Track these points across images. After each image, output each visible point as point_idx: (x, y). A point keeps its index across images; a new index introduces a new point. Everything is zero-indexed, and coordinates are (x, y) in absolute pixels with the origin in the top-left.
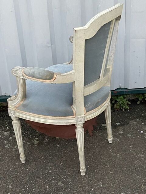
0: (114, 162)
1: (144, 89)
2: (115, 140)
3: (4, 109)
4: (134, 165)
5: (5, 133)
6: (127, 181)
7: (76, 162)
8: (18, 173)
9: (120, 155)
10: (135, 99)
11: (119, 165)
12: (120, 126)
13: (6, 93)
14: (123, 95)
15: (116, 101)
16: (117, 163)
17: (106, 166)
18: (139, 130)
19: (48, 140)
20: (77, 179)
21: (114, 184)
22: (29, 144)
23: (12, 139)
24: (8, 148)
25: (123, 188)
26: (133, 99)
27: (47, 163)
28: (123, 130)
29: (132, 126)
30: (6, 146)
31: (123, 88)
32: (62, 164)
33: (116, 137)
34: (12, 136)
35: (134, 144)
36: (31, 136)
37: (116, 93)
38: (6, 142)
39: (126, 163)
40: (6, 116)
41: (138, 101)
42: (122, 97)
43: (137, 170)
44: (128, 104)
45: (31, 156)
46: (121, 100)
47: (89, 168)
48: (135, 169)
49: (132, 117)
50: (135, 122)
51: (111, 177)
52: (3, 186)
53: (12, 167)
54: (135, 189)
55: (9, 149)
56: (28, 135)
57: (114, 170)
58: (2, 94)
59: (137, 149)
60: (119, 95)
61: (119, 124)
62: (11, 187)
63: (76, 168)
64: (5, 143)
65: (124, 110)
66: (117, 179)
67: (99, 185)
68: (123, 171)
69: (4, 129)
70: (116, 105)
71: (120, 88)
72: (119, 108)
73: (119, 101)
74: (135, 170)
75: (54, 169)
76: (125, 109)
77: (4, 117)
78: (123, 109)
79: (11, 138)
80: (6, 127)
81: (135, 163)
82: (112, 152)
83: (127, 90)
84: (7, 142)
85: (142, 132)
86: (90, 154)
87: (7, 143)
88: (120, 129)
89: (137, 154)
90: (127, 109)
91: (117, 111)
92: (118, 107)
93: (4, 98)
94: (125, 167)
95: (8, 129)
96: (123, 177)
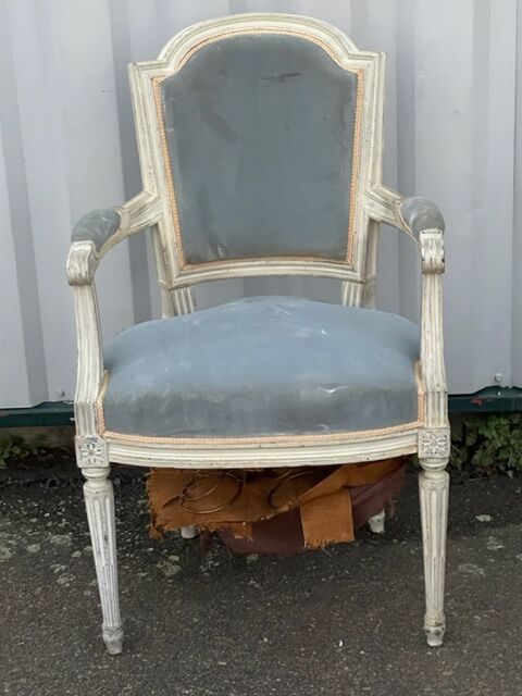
0: (458, 643)
2: (470, 571)
3: (50, 456)
5: (56, 539)
7: (317, 636)
8: (102, 665)
9: (483, 619)
11: (476, 651)
12: (492, 526)
13: (63, 394)
14: (507, 414)
15: (481, 439)
16: (469, 644)
17: (430, 653)
19: (217, 564)
20: (319, 690)
22: (144, 575)
23: (83, 556)
24: (68, 585)
27: (209, 639)
28: (499, 538)
30: (61, 580)
31: (507, 388)
32: (266, 640)
33: (474, 563)
34: (81, 549)
36: (151, 549)
37: (480, 403)
38: (59, 568)
39: (505, 646)
40: (58, 482)
42: (504, 422)
45: (151, 613)
46: (499, 434)
47: (366, 657)
51: (446, 688)
53: (81, 648)
55: (69, 588)
56: (140, 546)
57: (459, 667)
58: (47, 397)
60: (492, 413)
61: (488, 518)
63: (316, 657)
64: (56, 571)
65: (510, 473)
68: (492, 669)
69: (50, 524)
70: (479, 452)
71: (497, 388)
72: (492, 466)
73: (494, 439)
75: (237, 657)
76: (514, 469)
77: (53, 483)
78: (508, 469)
79: (77, 554)
80: (61, 517)
82: (456, 609)
84: (63, 567)
86: (370, 615)
87: (61, 572)
88: (490, 538)
91: (485, 475)
92: (488, 461)
93: (56, 410)
94: (500, 659)
95: (66, 525)
96: (488, 690)
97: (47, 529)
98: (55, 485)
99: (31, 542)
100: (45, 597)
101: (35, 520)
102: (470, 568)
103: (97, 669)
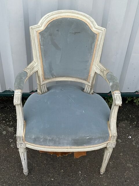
1: (134, 94)
4: (125, 177)
5: (10, 129)
7: (74, 169)
8: (23, 179)
9: (112, 163)
11: (111, 176)
13: (10, 89)
16: (109, 173)
17: (101, 176)
18: (127, 135)
24: (13, 147)
27: (49, 170)
29: (121, 129)
32: (62, 171)
35: (124, 151)
37: (110, 95)
39: (118, 174)
41: (127, 100)
43: (127, 182)
45: (34, 159)
47: (86, 177)
49: (121, 118)
50: (124, 125)
53: (18, 172)
55: (14, 149)
57: (108, 182)
58: (6, 89)
59: (126, 157)
64: (10, 142)
68: (115, 183)
69: (8, 123)
74: (125, 183)
75: (56, 177)
80: (10, 121)
81: (125, 174)
84: (12, 140)
85: (130, 137)
86: (86, 161)
87: (12, 142)
89: (126, 164)
93: (8, 93)
94: (117, 179)
95: (12, 124)
97: (7, 125)
98: (8, 109)
99: (4, 130)
100: (8, 152)
101: (4, 122)
103: (22, 181)
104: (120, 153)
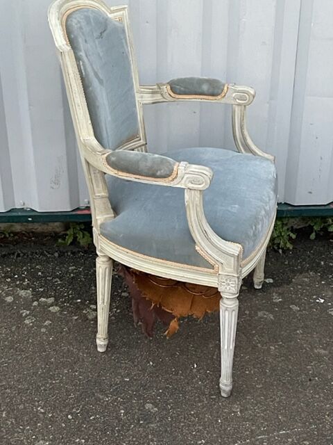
0: (263, 365)
1: (327, 207)
2: (265, 316)
3: (16, 237)
4: (308, 373)
5: (22, 293)
6: (294, 405)
7: (181, 360)
8: (55, 380)
9: (276, 348)
10: (305, 227)
11: (274, 370)
12: (274, 286)
13: (24, 204)
14: (281, 218)
16: (269, 366)
17: (247, 372)
18: (314, 297)
19: (118, 311)
20: (185, 398)
21: (265, 410)
22: (76, 318)
23: (39, 305)
24: (31, 324)
25: (284, 419)
26: (299, 227)
27: (118, 362)
28: (280, 294)
29: (300, 287)
30: (27, 322)
31: (281, 203)
32: (151, 363)
33: (267, 311)
34: (37, 300)
35: (306, 326)
36: (79, 300)
38: (25, 312)
39: (290, 367)
40: (22, 255)
41: (312, 232)
42: (279, 223)
43: (313, 382)
44: (290, 239)
45: (82, 344)
46: (276, 230)
47: (211, 375)
48: (310, 380)
49: (299, 267)
50: (306, 279)
51: (259, 396)
52: (25, 408)
53: (42, 368)
54: (310, 424)
55: (32, 327)
56: (73, 298)
57: (265, 382)
58: (14, 205)
59: (312, 337)
61: (271, 281)
62: (42, 411)
63: (181, 375)
64: (24, 315)
65: (280, 251)
66: (272, 401)
67: (234, 412)
68: (284, 383)
69: (18, 283)
72: (270, 247)
74: (309, 383)
75: (135, 375)
76: (282, 249)
77: (18, 255)
78: (279, 248)
79: (35, 303)
80: (24, 278)
81: (308, 367)
82: (259, 342)
83: (290, 208)
84: (28, 312)
85: (322, 301)
86: (210, 346)
87: (27, 315)
88: (274, 294)
89: (312, 349)
90: (288, 249)
93: (20, 214)
94: (288, 376)
95: (28, 284)
96: (284, 397)
97: (17, 286)
99: (8, 295)
100: (18, 333)
101: (9, 280)
102: (265, 314)
103: (51, 384)
104: (296, 330)
